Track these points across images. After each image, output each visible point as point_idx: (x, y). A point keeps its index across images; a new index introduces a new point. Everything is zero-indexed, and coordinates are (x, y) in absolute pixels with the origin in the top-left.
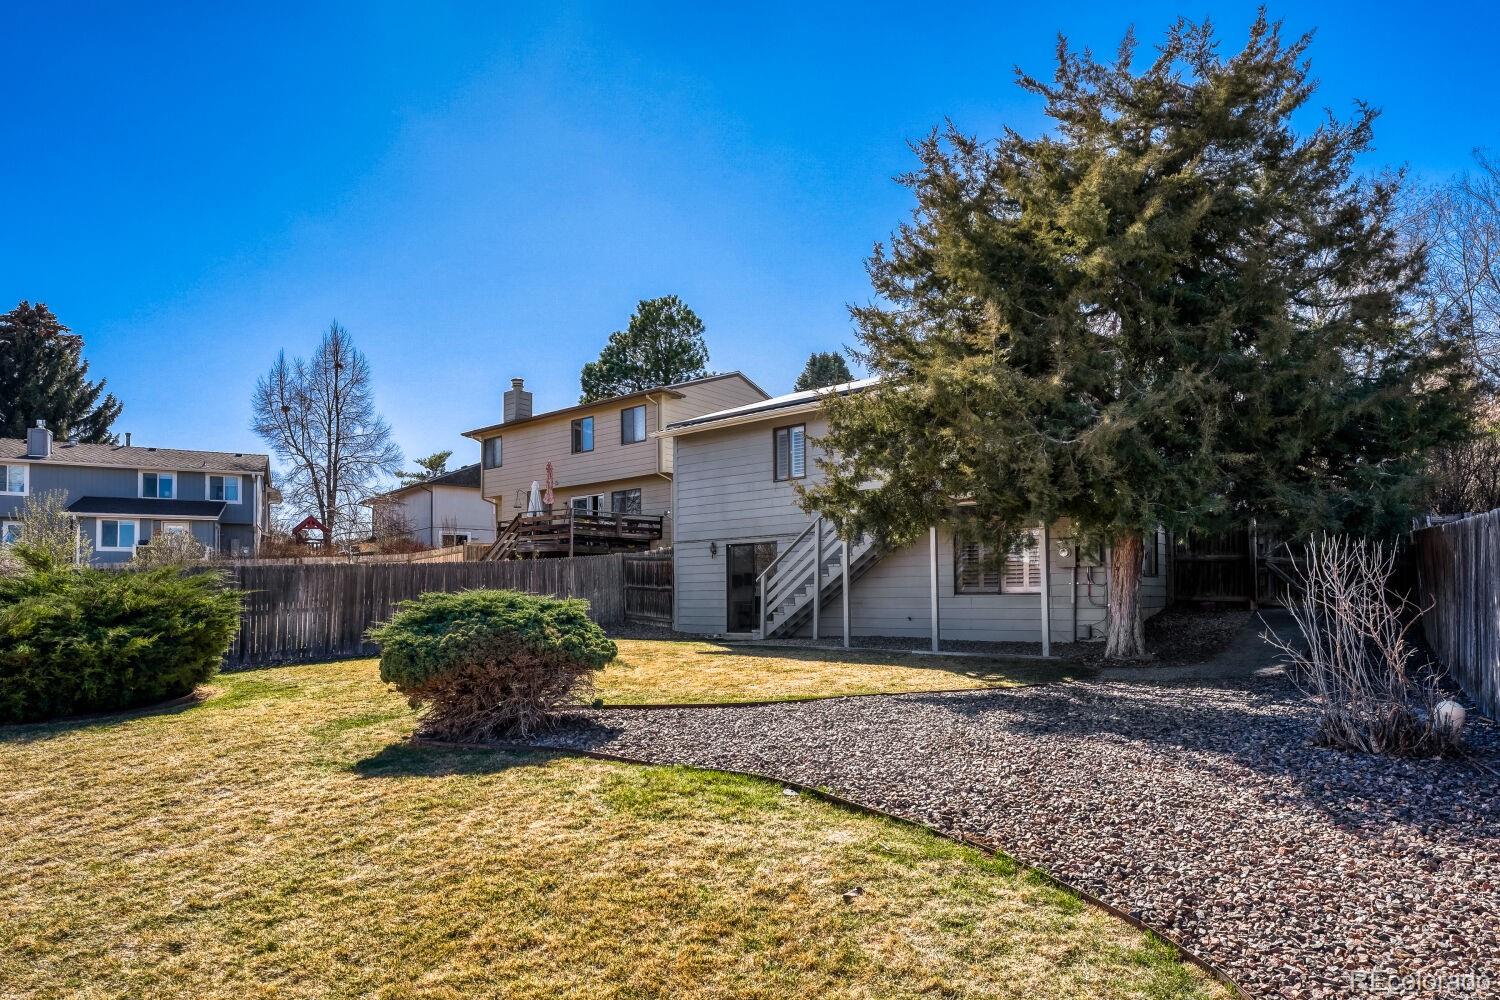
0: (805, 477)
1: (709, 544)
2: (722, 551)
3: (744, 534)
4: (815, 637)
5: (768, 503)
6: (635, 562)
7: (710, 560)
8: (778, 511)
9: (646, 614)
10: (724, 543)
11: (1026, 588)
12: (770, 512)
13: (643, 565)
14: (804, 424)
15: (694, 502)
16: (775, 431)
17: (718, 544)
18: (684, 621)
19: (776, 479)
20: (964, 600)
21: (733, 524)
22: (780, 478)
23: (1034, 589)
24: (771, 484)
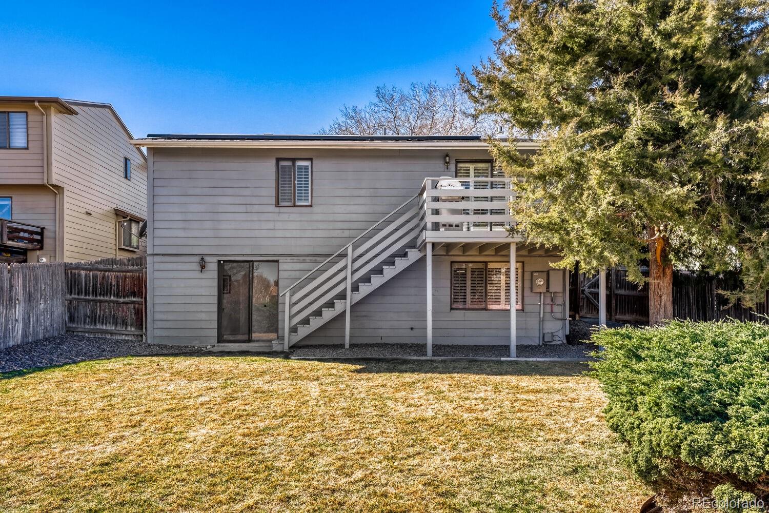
0: (311, 206)
1: (198, 259)
2: (212, 267)
3: (238, 250)
4: (347, 346)
5: (271, 225)
6: (83, 273)
7: (197, 274)
8: (279, 233)
9: (99, 326)
10: (216, 259)
11: (502, 306)
12: (271, 233)
13: (95, 277)
14: (311, 160)
15: (179, 217)
16: (278, 160)
17: (207, 259)
18: (158, 333)
19: (278, 205)
20: (458, 315)
21: (224, 242)
22: (282, 204)
23: (508, 307)
24: (273, 208)
